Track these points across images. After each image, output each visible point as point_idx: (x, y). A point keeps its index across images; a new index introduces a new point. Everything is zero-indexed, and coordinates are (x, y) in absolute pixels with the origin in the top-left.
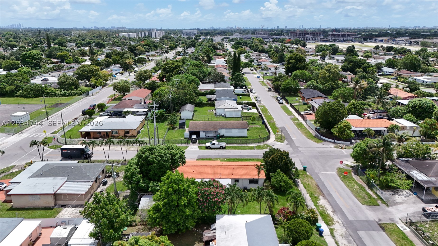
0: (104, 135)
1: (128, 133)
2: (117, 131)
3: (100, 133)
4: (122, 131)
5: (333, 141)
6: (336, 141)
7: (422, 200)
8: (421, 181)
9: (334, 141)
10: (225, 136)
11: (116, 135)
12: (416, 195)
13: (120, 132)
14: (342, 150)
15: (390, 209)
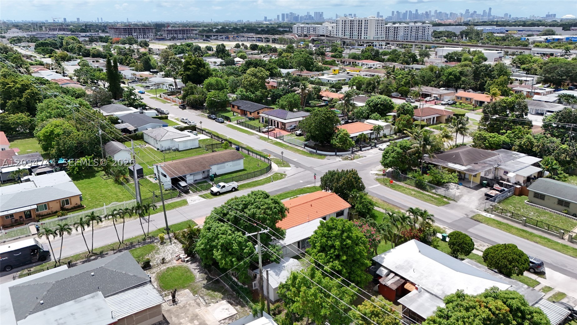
0: (21, 217)
1: (68, 203)
2: (45, 205)
3: (12, 215)
4: (55, 202)
5: (334, 153)
6: (338, 153)
7: (470, 188)
8: (465, 170)
9: (336, 154)
10: (218, 174)
11: (45, 212)
12: (462, 185)
13: (51, 205)
14: (354, 161)
15: (460, 203)
